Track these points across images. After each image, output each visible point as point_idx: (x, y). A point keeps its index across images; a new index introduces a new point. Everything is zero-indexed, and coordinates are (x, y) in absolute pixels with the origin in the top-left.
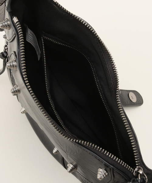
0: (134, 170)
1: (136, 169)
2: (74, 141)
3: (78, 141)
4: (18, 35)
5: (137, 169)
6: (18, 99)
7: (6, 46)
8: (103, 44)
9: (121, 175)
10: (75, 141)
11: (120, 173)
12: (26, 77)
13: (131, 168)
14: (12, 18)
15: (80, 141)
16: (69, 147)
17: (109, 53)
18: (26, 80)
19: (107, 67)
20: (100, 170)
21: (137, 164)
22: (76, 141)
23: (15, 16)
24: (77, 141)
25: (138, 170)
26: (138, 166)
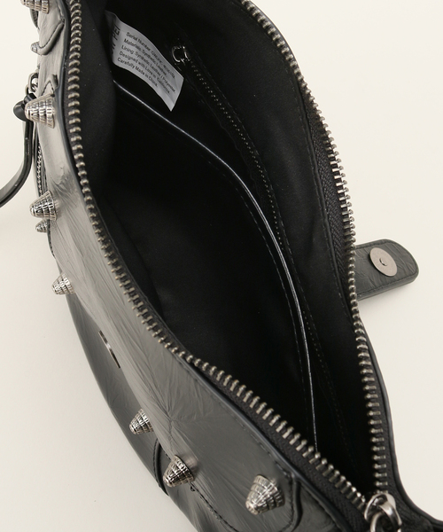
0: (367, 500)
1: (374, 497)
2: (188, 359)
3: (201, 364)
5: (377, 500)
6: (50, 243)
9: (323, 509)
10: (192, 360)
11: (321, 503)
13: (359, 495)
15: (206, 365)
16: (178, 392)
17: (324, 130)
18: (80, 159)
19: (315, 174)
24: (197, 362)
25: (381, 503)
26: (380, 488)
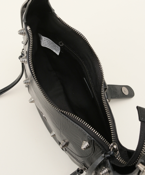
4: (30, 40)
7: (23, 49)
8: (93, 51)
12: (33, 70)
14: (26, 27)
20: (85, 142)
21: (113, 141)
22: (60, 111)
23: (29, 26)
